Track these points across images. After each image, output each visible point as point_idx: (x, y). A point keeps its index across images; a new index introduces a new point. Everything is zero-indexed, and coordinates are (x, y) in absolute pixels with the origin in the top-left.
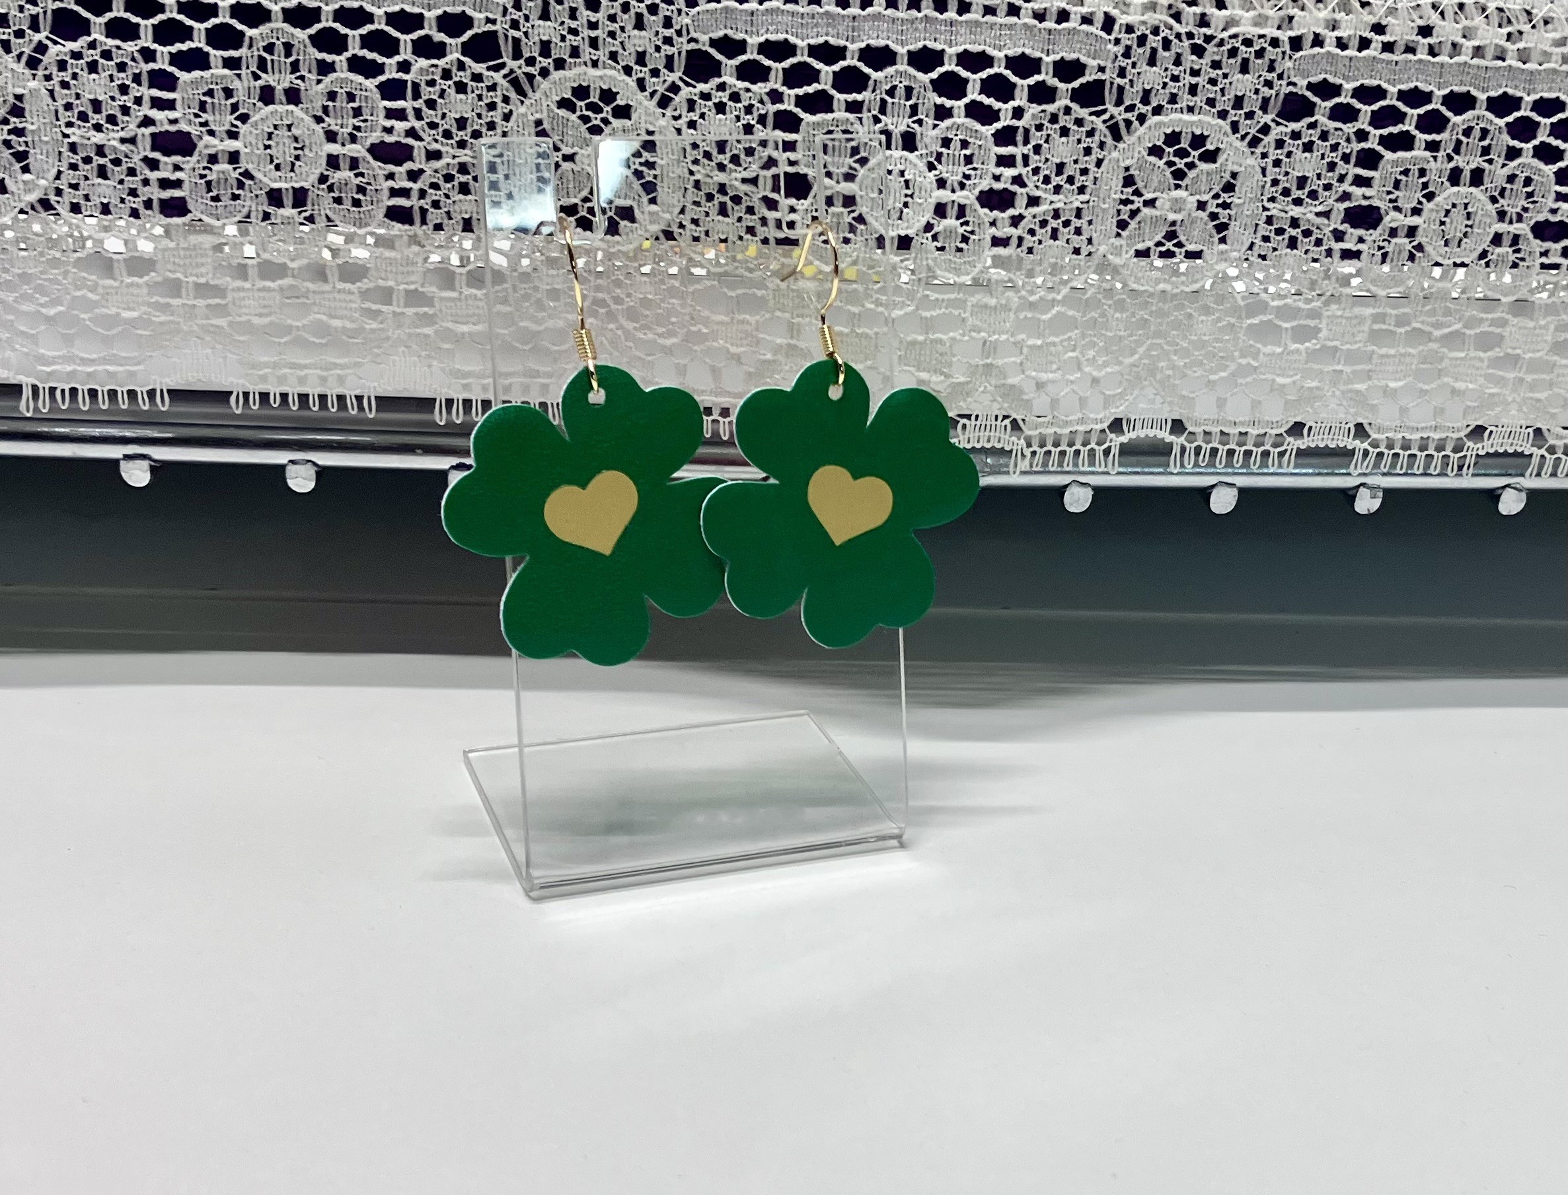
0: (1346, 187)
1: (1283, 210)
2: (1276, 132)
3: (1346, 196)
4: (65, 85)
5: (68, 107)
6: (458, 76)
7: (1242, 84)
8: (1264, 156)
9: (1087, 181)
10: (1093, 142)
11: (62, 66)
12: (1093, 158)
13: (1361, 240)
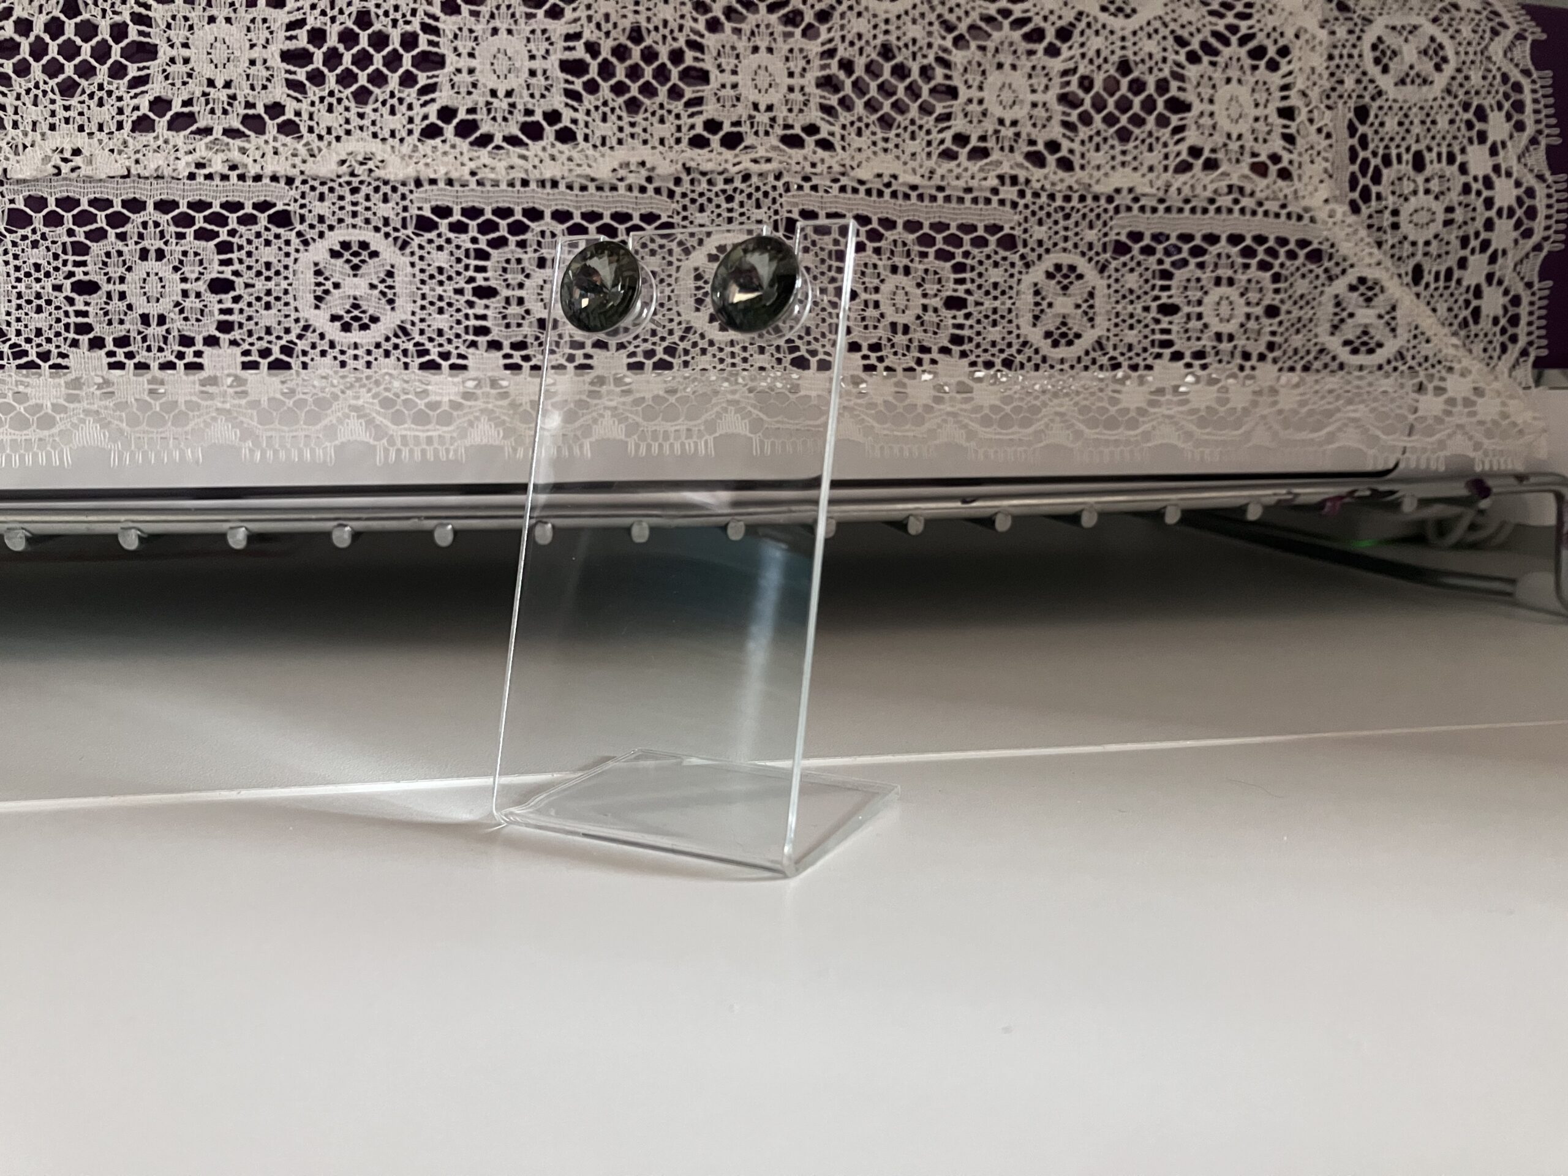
0: (1156, 292)
1: (1122, 307)
2: (1114, 264)
3: (1157, 298)
4: (422, 258)
5: (422, 271)
6: (652, 246)
7: (1091, 235)
8: (1109, 277)
9: (1013, 293)
10: (1015, 271)
11: (421, 247)
12: (1015, 279)
13: (1170, 323)
